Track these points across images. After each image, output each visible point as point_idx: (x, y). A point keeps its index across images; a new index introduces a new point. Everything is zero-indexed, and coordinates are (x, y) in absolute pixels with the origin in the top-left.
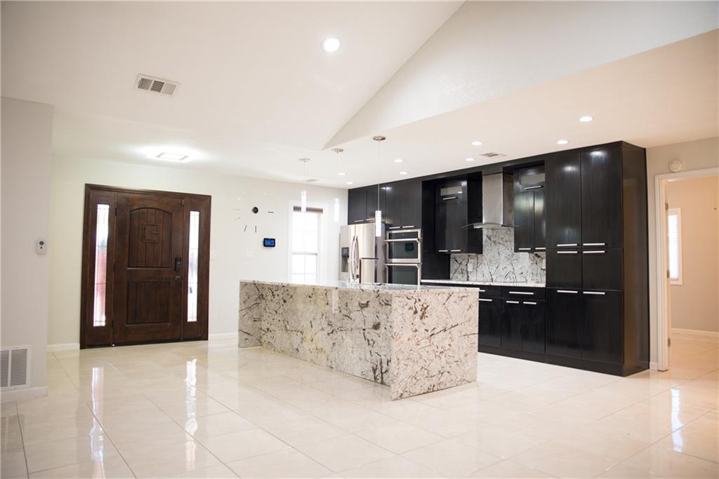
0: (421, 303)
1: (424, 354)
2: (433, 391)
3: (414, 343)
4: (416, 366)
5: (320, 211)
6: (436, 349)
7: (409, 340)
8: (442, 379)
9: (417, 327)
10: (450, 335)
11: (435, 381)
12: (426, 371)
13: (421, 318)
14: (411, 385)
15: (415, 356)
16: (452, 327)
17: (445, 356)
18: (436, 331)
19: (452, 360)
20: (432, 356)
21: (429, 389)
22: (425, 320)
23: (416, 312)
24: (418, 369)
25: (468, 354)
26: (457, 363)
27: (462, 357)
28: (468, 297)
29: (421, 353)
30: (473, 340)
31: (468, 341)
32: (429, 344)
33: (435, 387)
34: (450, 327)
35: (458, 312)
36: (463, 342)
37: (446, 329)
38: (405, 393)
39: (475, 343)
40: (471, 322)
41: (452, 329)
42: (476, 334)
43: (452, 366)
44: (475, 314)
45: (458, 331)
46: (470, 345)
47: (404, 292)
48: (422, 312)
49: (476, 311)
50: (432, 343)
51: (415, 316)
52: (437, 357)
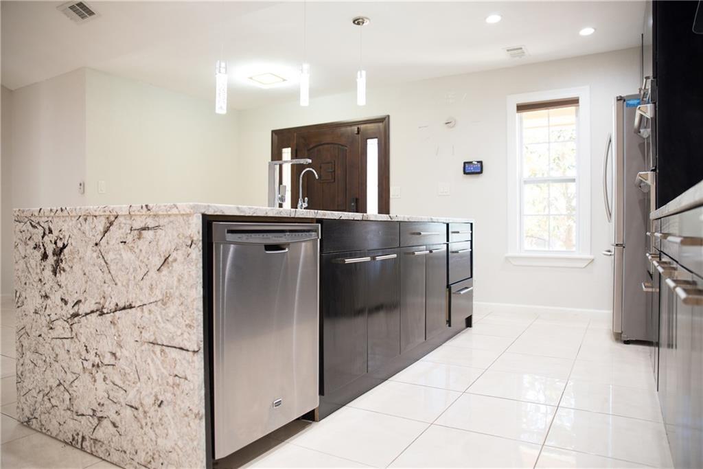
0: (53, 237)
1: (63, 355)
2: (82, 449)
3: (45, 323)
4: (49, 372)
5: (574, 102)
6: (84, 353)
7: (36, 312)
8: (100, 434)
9: (47, 289)
10: (113, 330)
11: (84, 427)
12: (67, 396)
13: (55, 273)
14: (43, 408)
15: (47, 351)
16: (117, 308)
17: (105, 379)
18: (83, 309)
19: (121, 396)
20: (77, 366)
21: (73, 439)
22: (62, 277)
23: (45, 256)
24: (54, 384)
25: (165, 403)
26: (136, 412)
27: (148, 401)
28: (159, 231)
29: (56, 348)
30: (178, 367)
31: (163, 362)
32: (69, 336)
33: (87, 444)
34: (113, 306)
35: (132, 270)
36: (149, 361)
37: (105, 311)
38: (34, 420)
39: (186, 379)
40: (172, 309)
41: (118, 313)
42: (187, 350)
43: (123, 412)
44: (182, 287)
45: (135, 325)
46: (171, 380)
47: (23, 212)
48: (55, 258)
49: (186, 276)
50: (76, 335)
51: (44, 263)
52: (87, 374)
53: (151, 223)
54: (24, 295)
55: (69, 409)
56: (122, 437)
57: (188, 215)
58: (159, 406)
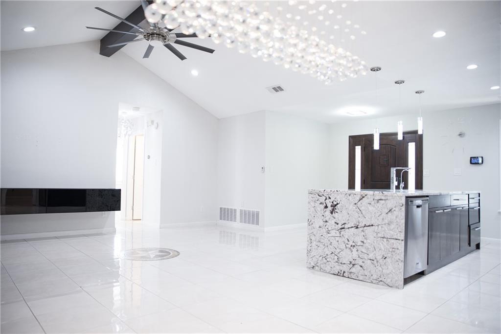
0: (331, 200)
1: (334, 243)
2: (343, 276)
3: (325, 231)
4: (326, 249)
6: (347, 242)
7: (320, 227)
8: (353, 270)
9: (327, 219)
10: (363, 233)
11: (345, 268)
12: (336, 257)
13: (332, 213)
14: (322, 262)
15: (326, 241)
16: (365, 226)
17: (357, 251)
18: (346, 226)
19: (365, 256)
20: (343, 246)
21: (339, 273)
22: (335, 215)
23: (326, 207)
24: (329, 253)
25: (387, 257)
26: (373, 262)
27: (379, 258)
28: (387, 201)
29: (331, 240)
30: (394, 245)
31: (387, 244)
32: (339, 235)
33: (345, 274)
34: (363, 225)
35: (373, 213)
36: (381, 243)
37: (359, 227)
38: (317, 267)
39: (398, 249)
40: (392, 226)
41: (365, 228)
42: (399, 240)
43: (366, 262)
44: (398, 219)
45: (374, 231)
46: (391, 250)
47: (314, 190)
48: (332, 208)
49: (400, 216)
50: (343, 235)
51: (325, 209)
52: (348, 249)
53: (383, 198)
54: (313, 221)
55: (337, 262)
56: (365, 271)
57: (401, 196)
58: (385, 259)
